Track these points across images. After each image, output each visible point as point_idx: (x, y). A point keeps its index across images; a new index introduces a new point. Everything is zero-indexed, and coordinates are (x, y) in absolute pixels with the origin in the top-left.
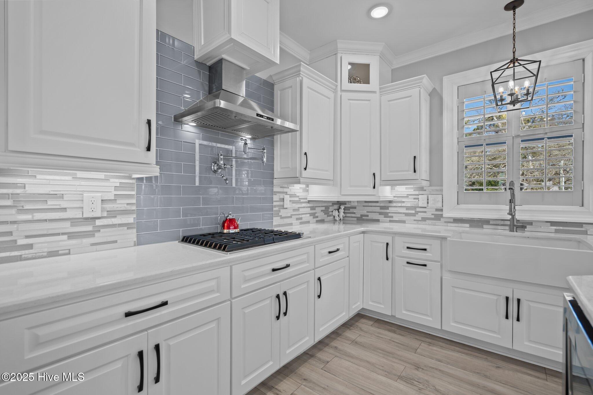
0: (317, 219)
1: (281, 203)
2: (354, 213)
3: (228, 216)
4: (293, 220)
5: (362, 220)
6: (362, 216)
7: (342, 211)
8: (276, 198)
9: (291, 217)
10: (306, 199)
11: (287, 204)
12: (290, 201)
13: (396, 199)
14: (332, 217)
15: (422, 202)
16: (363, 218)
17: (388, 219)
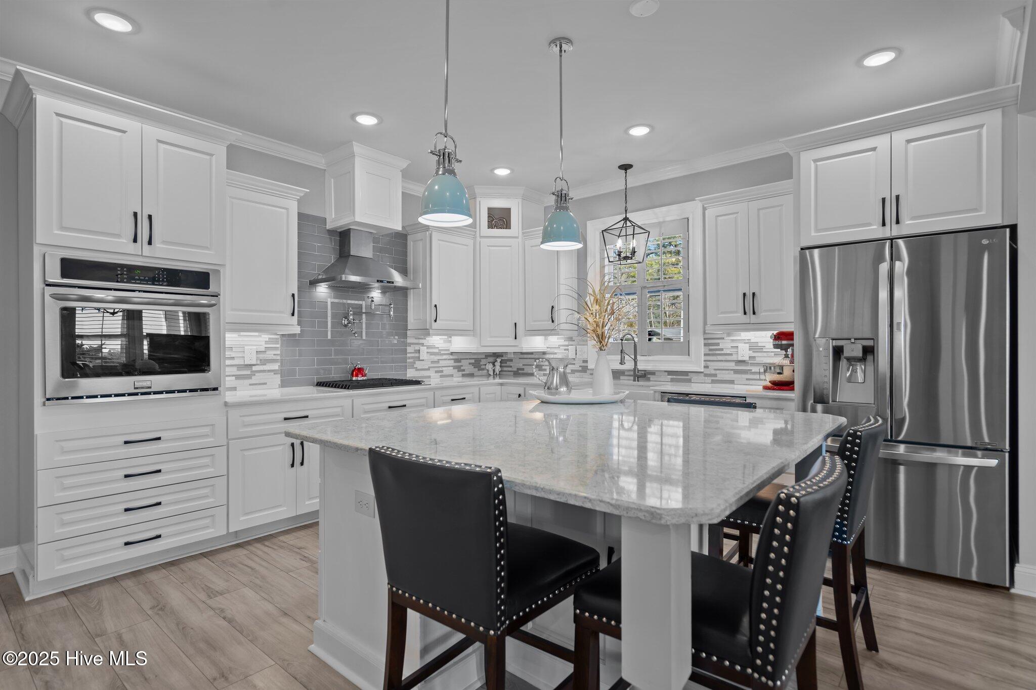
0: (463, 373)
1: (417, 355)
2: (511, 367)
3: (357, 366)
4: (431, 373)
5: (518, 373)
6: (518, 369)
7: (498, 364)
8: (409, 349)
9: (428, 369)
10: (449, 350)
11: (424, 355)
12: (427, 352)
13: (549, 350)
14: (486, 371)
15: (571, 355)
16: (520, 372)
17: (542, 372)
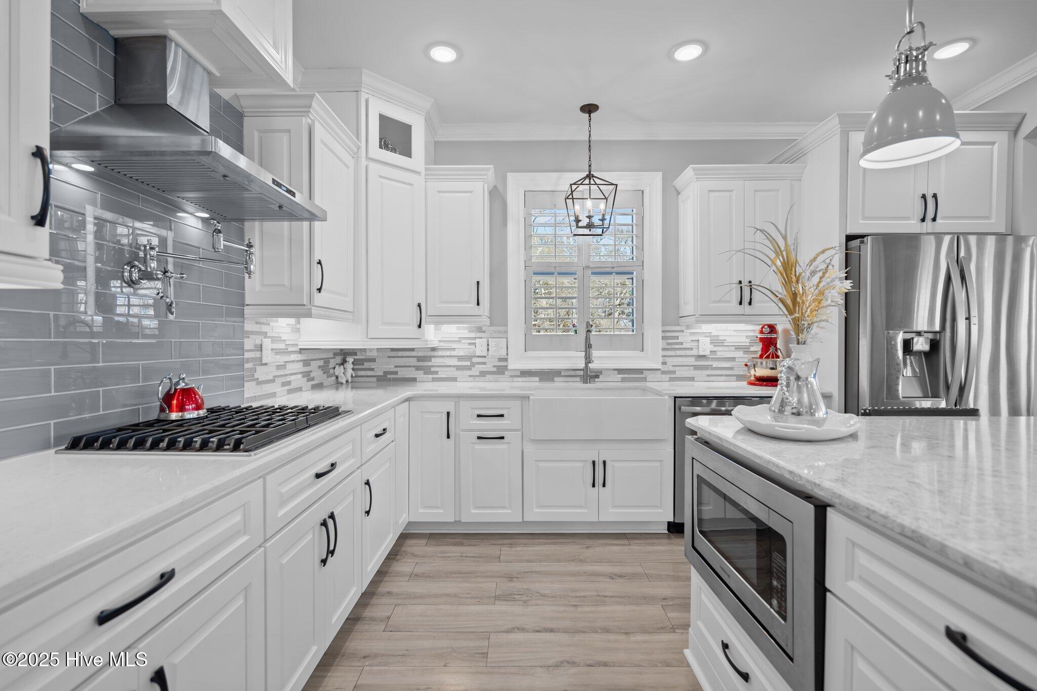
0: (313, 383)
1: (258, 354)
2: (373, 369)
3: (177, 383)
4: (277, 387)
5: (387, 380)
6: (386, 373)
7: (349, 366)
8: (248, 344)
9: (273, 381)
10: (297, 345)
11: (268, 356)
12: (272, 349)
13: (442, 344)
14: (334, 378)
15: (480, 350)
16: (388, 376)
17: (431, 376)
